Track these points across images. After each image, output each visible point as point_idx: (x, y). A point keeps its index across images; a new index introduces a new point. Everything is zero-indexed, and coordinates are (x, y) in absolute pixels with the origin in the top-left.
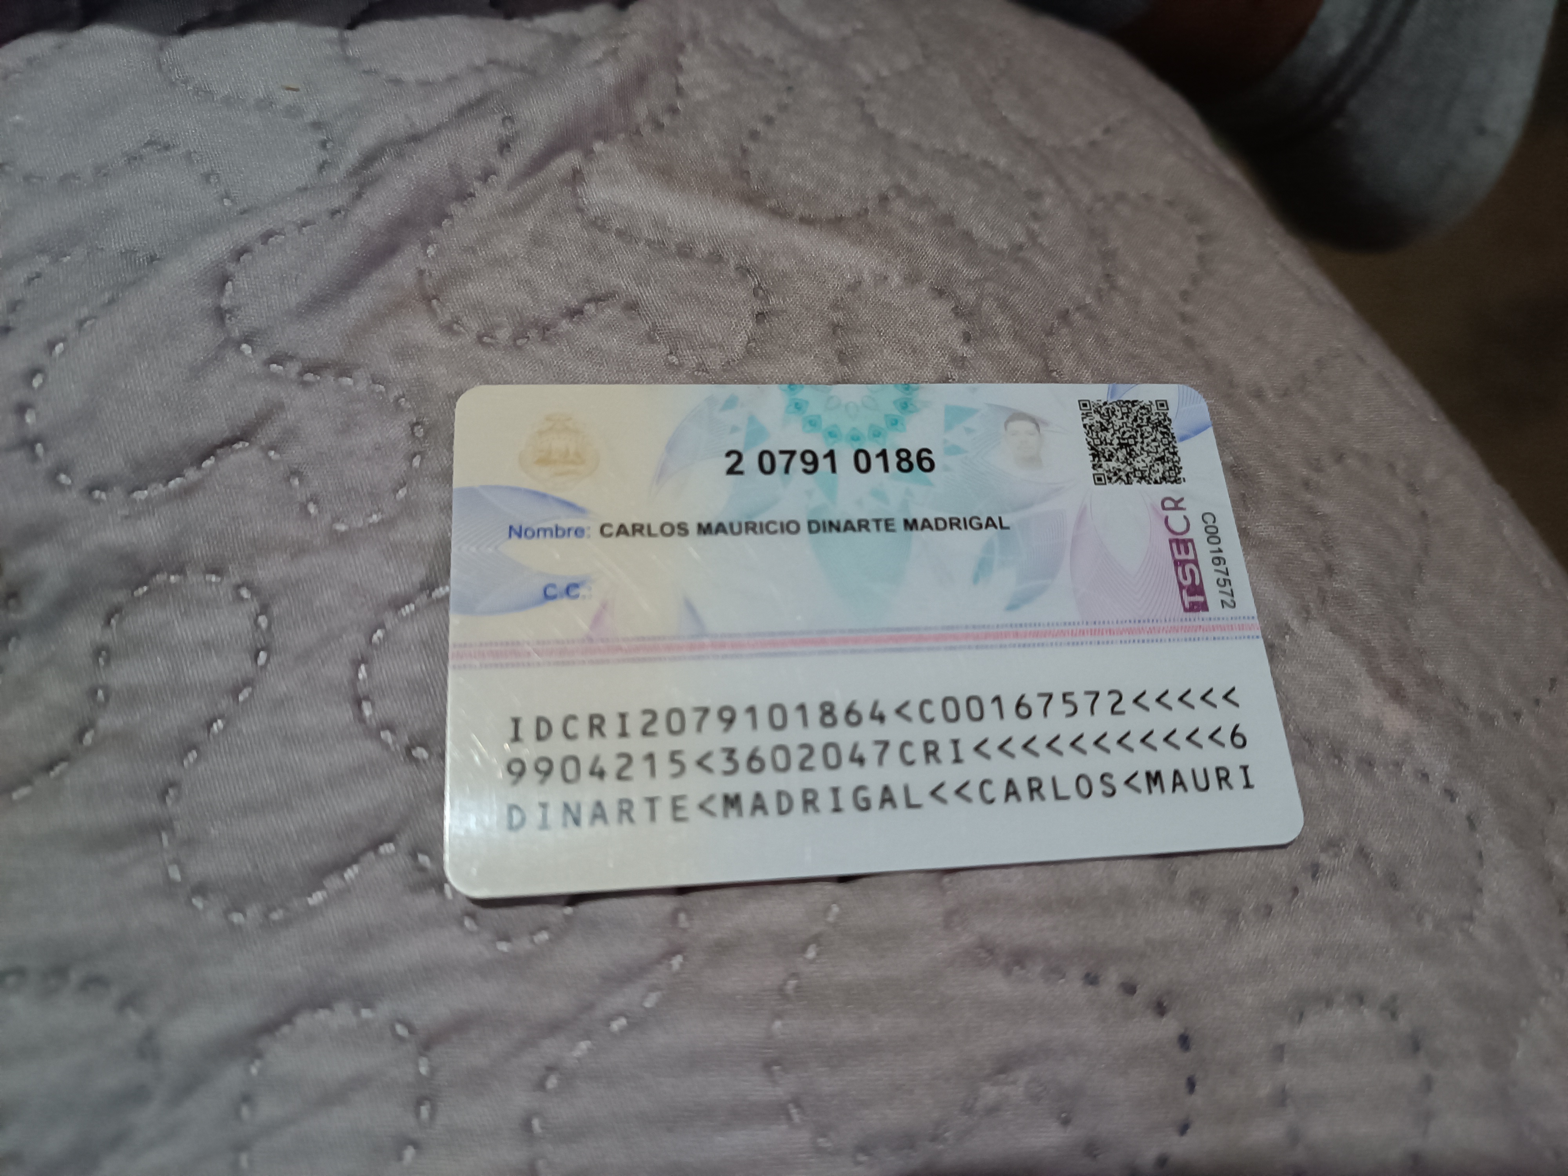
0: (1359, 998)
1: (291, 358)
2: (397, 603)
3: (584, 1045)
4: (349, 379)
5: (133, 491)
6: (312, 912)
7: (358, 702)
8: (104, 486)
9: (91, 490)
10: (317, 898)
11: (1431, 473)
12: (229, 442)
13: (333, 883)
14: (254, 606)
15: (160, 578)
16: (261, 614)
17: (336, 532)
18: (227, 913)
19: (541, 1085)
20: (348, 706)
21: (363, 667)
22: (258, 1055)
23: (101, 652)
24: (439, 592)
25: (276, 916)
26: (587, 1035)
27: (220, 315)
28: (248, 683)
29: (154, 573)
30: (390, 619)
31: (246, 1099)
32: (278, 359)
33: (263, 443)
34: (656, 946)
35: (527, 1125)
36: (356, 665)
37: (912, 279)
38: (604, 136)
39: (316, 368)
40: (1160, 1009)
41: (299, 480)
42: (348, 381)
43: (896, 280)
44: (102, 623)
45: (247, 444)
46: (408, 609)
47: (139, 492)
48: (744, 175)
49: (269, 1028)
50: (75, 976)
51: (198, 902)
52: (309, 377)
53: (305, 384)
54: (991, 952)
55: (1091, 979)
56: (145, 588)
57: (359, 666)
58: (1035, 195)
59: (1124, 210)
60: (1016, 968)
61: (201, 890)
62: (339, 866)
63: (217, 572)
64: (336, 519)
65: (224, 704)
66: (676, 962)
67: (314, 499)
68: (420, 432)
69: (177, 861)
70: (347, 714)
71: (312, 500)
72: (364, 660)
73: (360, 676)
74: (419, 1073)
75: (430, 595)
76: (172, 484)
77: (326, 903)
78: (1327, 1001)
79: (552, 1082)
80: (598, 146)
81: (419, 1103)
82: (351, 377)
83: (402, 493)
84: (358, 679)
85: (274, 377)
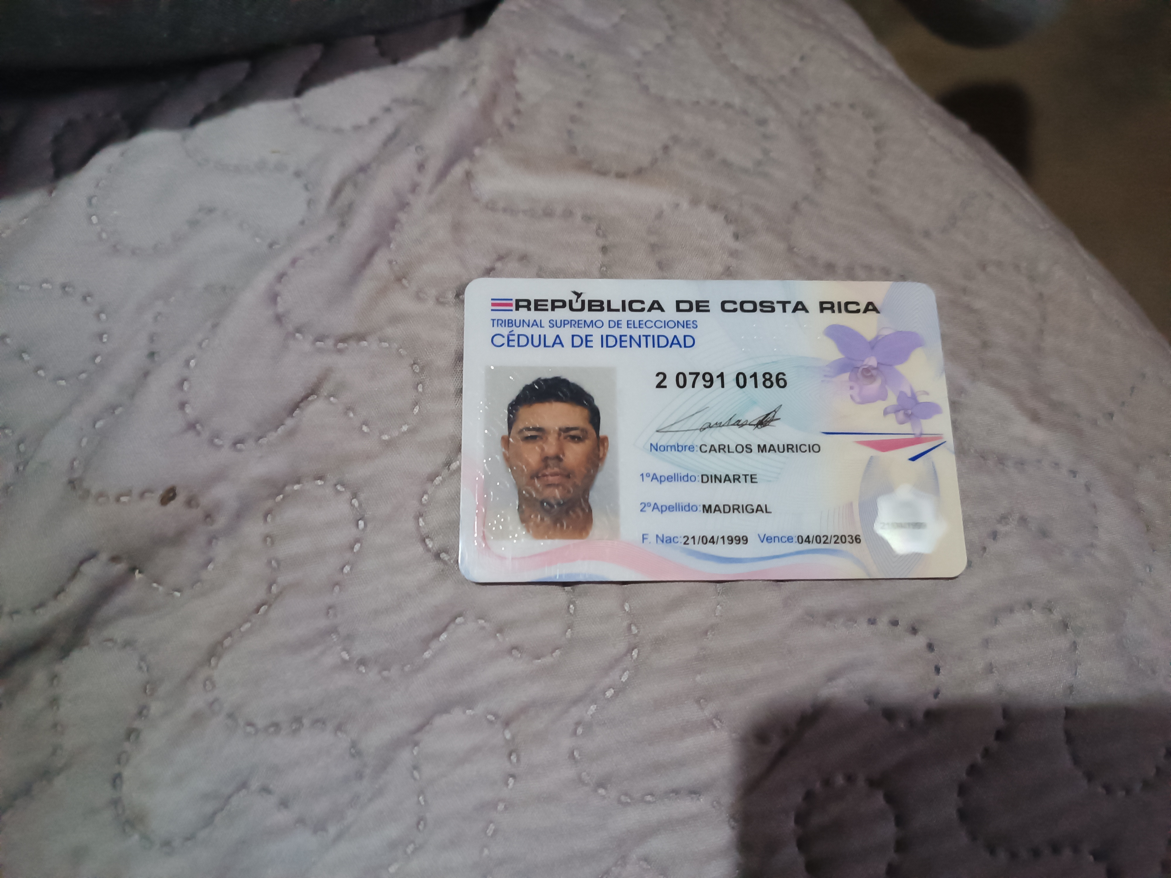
0: (1029, 605)
1: (328, 337)
2: (431, 478)
3: (593, 708)
4: (365, 342)
5: (259, 440)
6: (427, 663)
7: (423, 541)
8: (241, 441)
9: (235, 444)
10: (427, 655)
11: (1042, 267)
12: (306, 398)
13: (435, 645)
14: (348, 495)
15: (288, 489)
16: (353, 498)
17: (384, 441)
18: (380, 672)
19: (575, 733)
20: (419, 543)
21: (421, 520)
22: (416, 744)
23: (269, 539)
24: (454, 466)
25: (407, 668)
26: (594, 702)
27: (279, 319)
28: (357, 541)
29: (285, 486)
30: (430, 489)
31: (415, 767)
32: (320, 338)
33: (326, 394)
34: (621, 647)
35: (572, 755)
36: (417, 518)
37: (695, 202)
38: (479, 143)
39: (344, 339)
40: (914, 631)
41: (353, 413)
42: (364, 343)
43: (685, 205)
44: (263, 522)
45: (316, 397)
46: (438, 479)
47: (262, 439)
48: (573, 150)
49: (420, 728)
50: (306, 722)
51: (363, 669)
52: (341, 345)
53: (340, 351)
54: (812, 616)
55: (872, 622)
56: (281, 496)
57: (418, 519)
58: (762, 122)
59: (822, 119)
60: (828, 622)
61: (363, 662)
62: (436, 635)
63: (321, 478)
64: (382, 433)
65: (348, 556)
66: (635, 653)
67: (366, 423)
68: (417, 369)
69: (344, 649)
70: (420, 549)
71: (364, 424)
72: (421, 515)
73: (421, 525)
74: (505, 738)
75: (449, 469)
76: (279, 430)
77: (434, 656)
78: (1010, 610)
79: (580, 731)
80: (477, 151)
81: (510, 755)
82: (365, 341)
83: (416, 410)
84: (420, 527)
85: (320, 350)
